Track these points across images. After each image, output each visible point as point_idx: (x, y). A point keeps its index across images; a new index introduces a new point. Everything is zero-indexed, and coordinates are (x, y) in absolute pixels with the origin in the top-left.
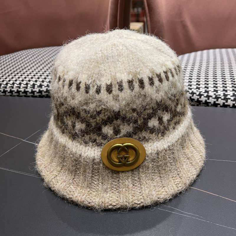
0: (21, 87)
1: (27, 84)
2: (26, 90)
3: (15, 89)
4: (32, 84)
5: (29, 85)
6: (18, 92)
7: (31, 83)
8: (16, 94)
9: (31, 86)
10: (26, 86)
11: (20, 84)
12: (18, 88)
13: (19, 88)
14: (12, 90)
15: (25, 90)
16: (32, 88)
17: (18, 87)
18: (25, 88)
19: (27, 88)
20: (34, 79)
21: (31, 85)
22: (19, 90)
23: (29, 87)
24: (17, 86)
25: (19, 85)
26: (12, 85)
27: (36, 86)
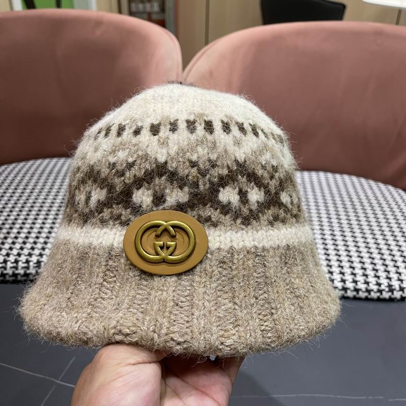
0: (20, 268)
1: (27, 262)
2: (28, 272)
3: (9, 271)
4: (35, 261)
5: (31, 264)
6: (14, 275)
7: (34, 259)
8: (11, 279)
9: (35, 265)
10: (25, 265)
11: (16, 262)
12: (14, 269)
13: (16, 268)
14: (5, 272)
15: (25, 272)
16: (37, 268)
17: (13, 267)
18: (26, 269)
19: (28, 268)
20: (37, 252)
21: (35, 263)
22: (17, 272)
23: (31, 268)
24: (12, 265)
25: (15, 265)
26: (4, 265)
27: (42, 264)
